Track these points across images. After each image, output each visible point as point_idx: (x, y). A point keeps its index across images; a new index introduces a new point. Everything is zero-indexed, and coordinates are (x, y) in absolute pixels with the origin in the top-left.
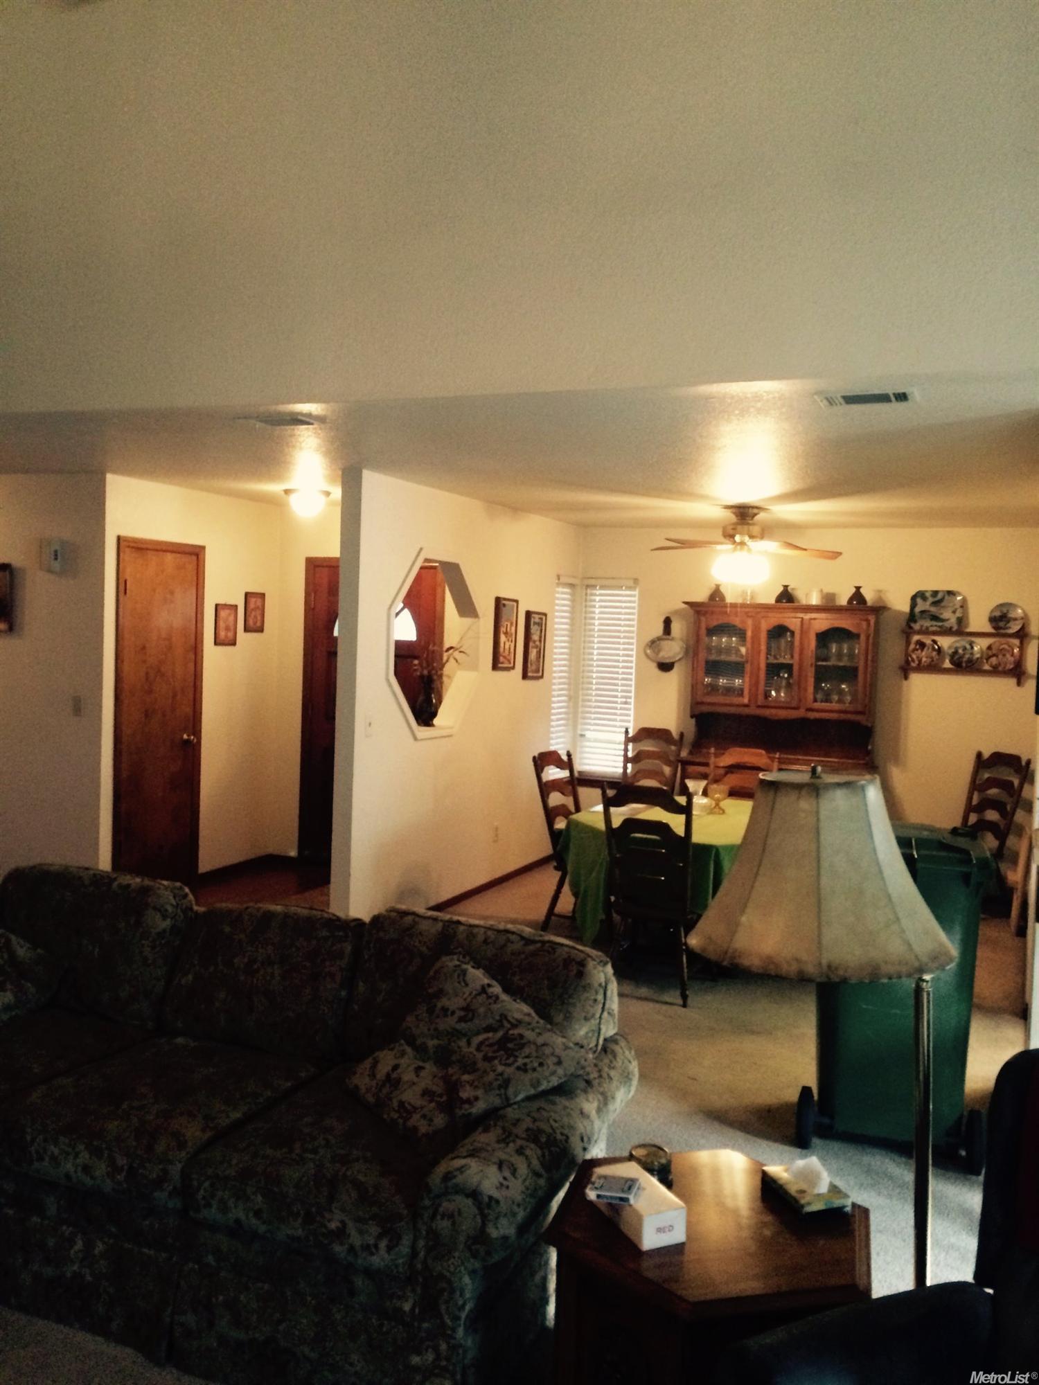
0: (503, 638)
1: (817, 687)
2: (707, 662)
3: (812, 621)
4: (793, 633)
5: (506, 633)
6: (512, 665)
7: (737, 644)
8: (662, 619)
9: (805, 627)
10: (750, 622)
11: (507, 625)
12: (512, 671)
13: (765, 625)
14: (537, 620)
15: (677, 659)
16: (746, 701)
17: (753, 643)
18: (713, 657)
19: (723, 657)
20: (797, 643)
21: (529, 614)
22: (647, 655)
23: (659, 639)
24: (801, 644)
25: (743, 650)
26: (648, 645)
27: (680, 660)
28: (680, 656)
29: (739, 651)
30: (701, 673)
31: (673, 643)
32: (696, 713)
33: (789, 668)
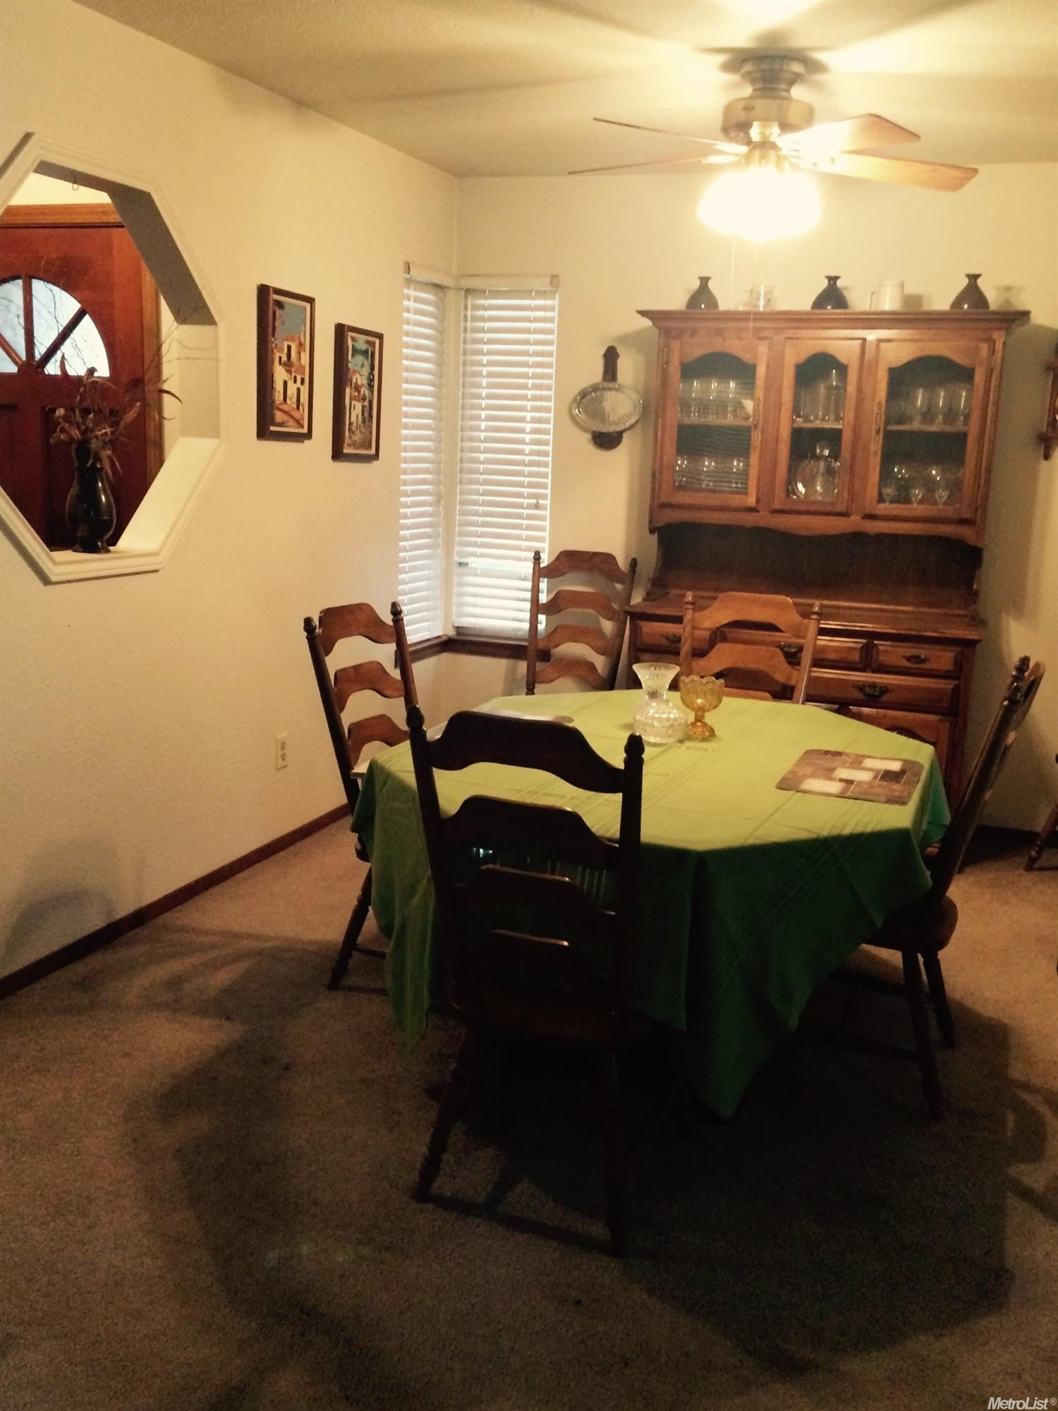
0: (280, 374)
1: (886, 475)
2: (682, 428)
3: (883, 345)
4: (843, 369)
5: (288, 365)
6: (305, 430)
7: (735, 393)
8: (603, 350)
9: (867, 356)
10: (763, 349)
11: (289, 348)
12: (306, 442)
13: (793, 356)
14: (362, 345)
15: (628, 425)
16: (751, 501)
17: (767, 390)
18: (694, 419)
19: (712, 420)
20: (851, 388)
21: (341, 331)
22: (573, 419)
23: (595, 388)
24: (860, 390)
25: (749, 405)
26: (575, 399)
27: (632, 427)
28: (633, 420)
29: (742, 407)
30: (670, 449)
31: (620, 396)
32: (658, 525)
33: (833, 438)
